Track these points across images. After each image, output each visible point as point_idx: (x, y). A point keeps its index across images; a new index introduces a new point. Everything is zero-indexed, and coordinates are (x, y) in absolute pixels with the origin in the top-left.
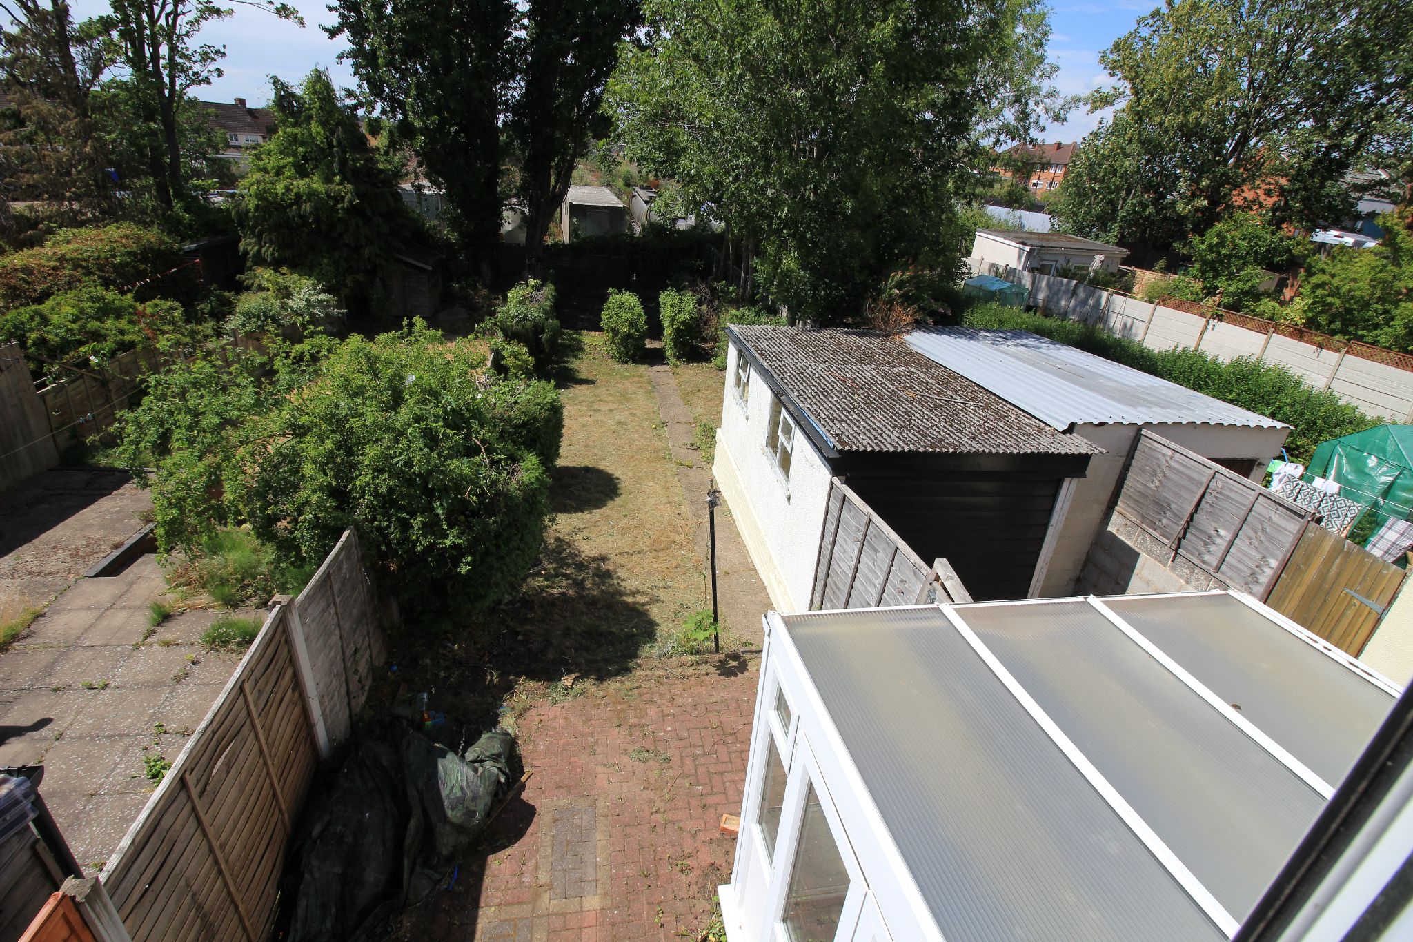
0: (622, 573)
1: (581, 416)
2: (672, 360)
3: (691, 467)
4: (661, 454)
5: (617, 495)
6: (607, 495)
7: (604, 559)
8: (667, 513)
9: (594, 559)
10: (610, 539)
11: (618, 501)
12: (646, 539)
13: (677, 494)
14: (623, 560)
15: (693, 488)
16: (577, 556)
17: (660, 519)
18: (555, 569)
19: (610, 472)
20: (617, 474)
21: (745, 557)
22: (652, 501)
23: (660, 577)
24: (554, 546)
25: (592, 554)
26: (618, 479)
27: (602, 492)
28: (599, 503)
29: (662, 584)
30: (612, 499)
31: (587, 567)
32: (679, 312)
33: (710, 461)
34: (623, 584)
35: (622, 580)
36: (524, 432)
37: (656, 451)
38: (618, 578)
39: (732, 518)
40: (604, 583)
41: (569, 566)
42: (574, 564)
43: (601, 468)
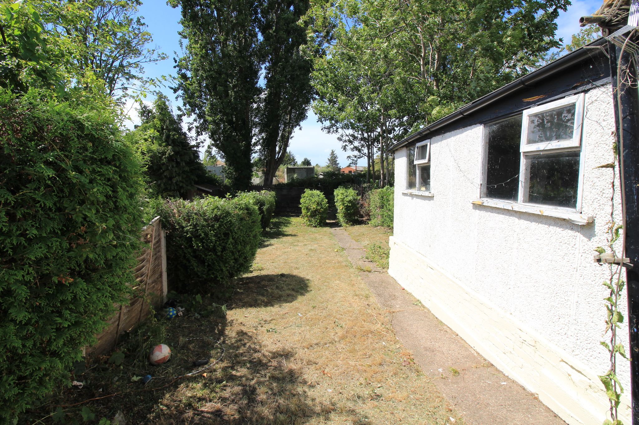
0: (310, 375)
1: (284, 249)
2: (343, 224)
3: (370, 272)
4: (344, 264)
5: (307, 291)
6: (297, 292)
7: (287, 355)
8: (357, 305)
9: (276, 355)
10: (297, 330)
11: (308, 296)
12: (338, 330)
13: (362, 289)
14: (311, 355)
15: (376, 285)
16: (256, 351)
17: (350, 309)
18: (224, 369)
19: (302, 276)
20: (308, 277)
21: (466, 350)
22: (340, 295)
23: (362, 380)
24: (233, 341)
25: (274, 348)
26: (308, 280)
27: (293, 290)
28: (290, 298)
29: (366, 392)
30: (302, 294)
31: (265, 366)
32: (346, 197)
33: (386, 266)
34: (310, 393)
35: (312, 386)
36: (217, 225)
37: (339, 262)
38: (305, 382)
39: (424, 307)
40: (281, 392)
41: (243, 364)
42: (250, 362)
43: (294, 274)
